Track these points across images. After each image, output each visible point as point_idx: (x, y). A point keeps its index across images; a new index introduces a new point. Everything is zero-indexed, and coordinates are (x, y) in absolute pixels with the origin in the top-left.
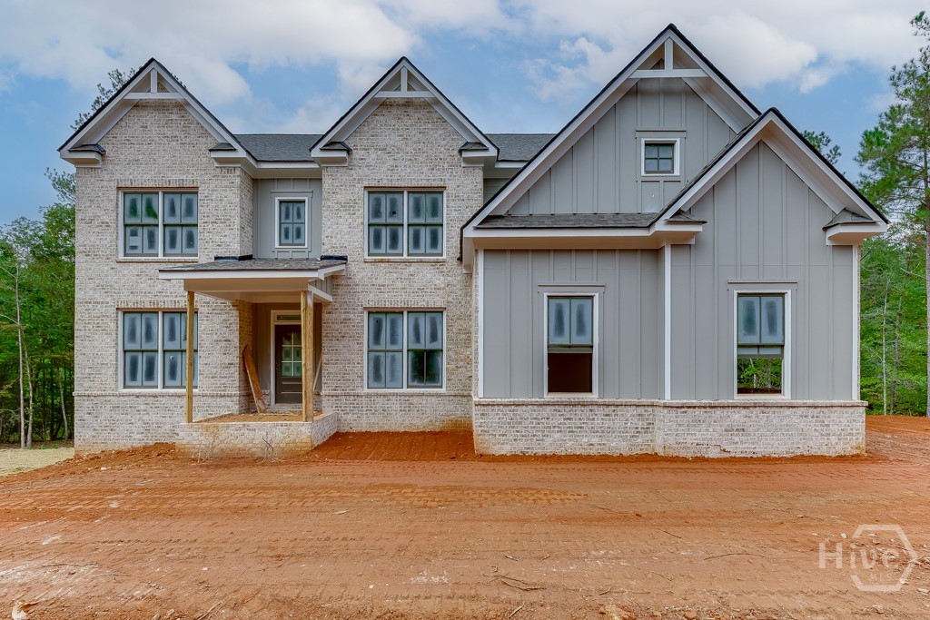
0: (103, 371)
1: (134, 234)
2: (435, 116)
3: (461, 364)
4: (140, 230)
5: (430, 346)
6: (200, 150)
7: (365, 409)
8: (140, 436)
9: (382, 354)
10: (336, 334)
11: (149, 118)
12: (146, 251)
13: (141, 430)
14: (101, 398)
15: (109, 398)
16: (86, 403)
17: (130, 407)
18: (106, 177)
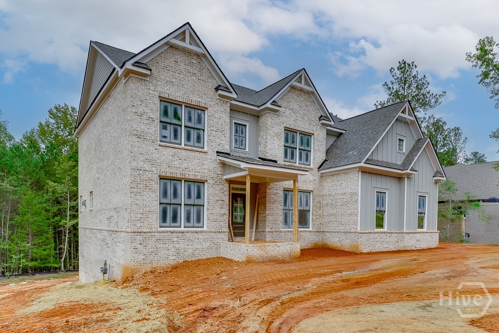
0: (150, 216)
1: (165, 128)
2: (311, 99)
3: (318, 217)
4: (168, 126)
5: (306, 208)
6: (209, 86)
7: (283, 238)
8: (174, 257)
9: (288, 211)
10: (272, 200)
11: (179, 57)
12: (173, 140)
13: (175, 253)
14: (148, 234)
15: (153, 234)
16: (138, 237)
17: (168, 239)
18: (152, 88)
